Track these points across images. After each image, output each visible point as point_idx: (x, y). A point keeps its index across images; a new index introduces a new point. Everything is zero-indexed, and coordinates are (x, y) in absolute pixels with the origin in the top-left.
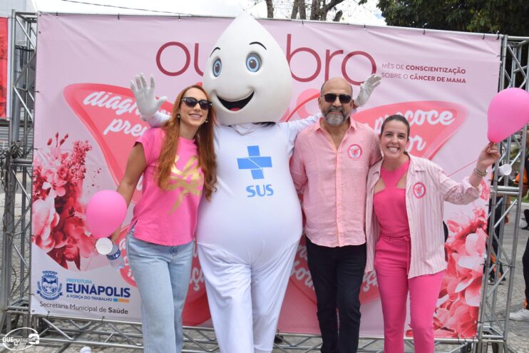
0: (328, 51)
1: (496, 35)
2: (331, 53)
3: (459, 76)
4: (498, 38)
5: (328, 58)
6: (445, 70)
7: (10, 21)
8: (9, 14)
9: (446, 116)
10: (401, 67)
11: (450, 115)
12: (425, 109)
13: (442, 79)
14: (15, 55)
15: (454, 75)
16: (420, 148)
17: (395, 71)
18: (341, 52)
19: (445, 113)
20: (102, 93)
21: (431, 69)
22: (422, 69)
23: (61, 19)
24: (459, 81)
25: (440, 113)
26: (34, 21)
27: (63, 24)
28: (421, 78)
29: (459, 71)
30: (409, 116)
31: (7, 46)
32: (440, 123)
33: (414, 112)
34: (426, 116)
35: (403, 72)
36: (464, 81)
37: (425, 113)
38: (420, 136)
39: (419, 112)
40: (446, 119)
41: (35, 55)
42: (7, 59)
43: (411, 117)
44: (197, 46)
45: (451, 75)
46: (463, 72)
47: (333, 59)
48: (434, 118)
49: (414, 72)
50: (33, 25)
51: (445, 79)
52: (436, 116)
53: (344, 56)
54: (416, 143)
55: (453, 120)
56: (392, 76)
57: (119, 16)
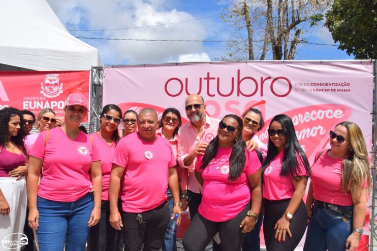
0: (262, 78)
1: (370, 60)
2: (264, 79)
3: (345, 88)
4: (371, 62)
5: (262, 82)
6: (336, 84)
7: (90, 72)
8: (90, 68)
9: (339, 113)
10: (308, 84)
11: (341, 112)
12: (323, 109)
13: (335, 90)
14: (92, 88)
15: (342, 87)
16: (321, 133)
17: (303, 87)
18: (270, 78)
19: (337, 111)
20: (136, 107)
21: (327, 84)
22: (321, 84)
23: (115, 69)
24: (346, 90)
25: (334, 111)
26: (101, 70)
27: (116, 71)
28: (320, 90)
29: (345, 85)
30: (314, 114)
31: (89, 85)
32: (334, 117)
33: (317, 111)
34: (325, 113)
35: (308, 88)
36: (349, 90)
37: (324, 112)
38: (321, 125)
39: (320, 111)
40: (339, 114)
41: (102, 88)
42: (88, 92)
43: (315, 114)
44: (187, 79)
45: (340, 88)
46: (348, 85)
47: (265, 82)
48: (330, 115)
49: (316, 87)
50: (101, 72)
51: (337, 90)
52: (332, 113)
53: (272, 80)
54: (319, 131)
55: (343, 115)
56: (301, 90)
57: (144, 66)
